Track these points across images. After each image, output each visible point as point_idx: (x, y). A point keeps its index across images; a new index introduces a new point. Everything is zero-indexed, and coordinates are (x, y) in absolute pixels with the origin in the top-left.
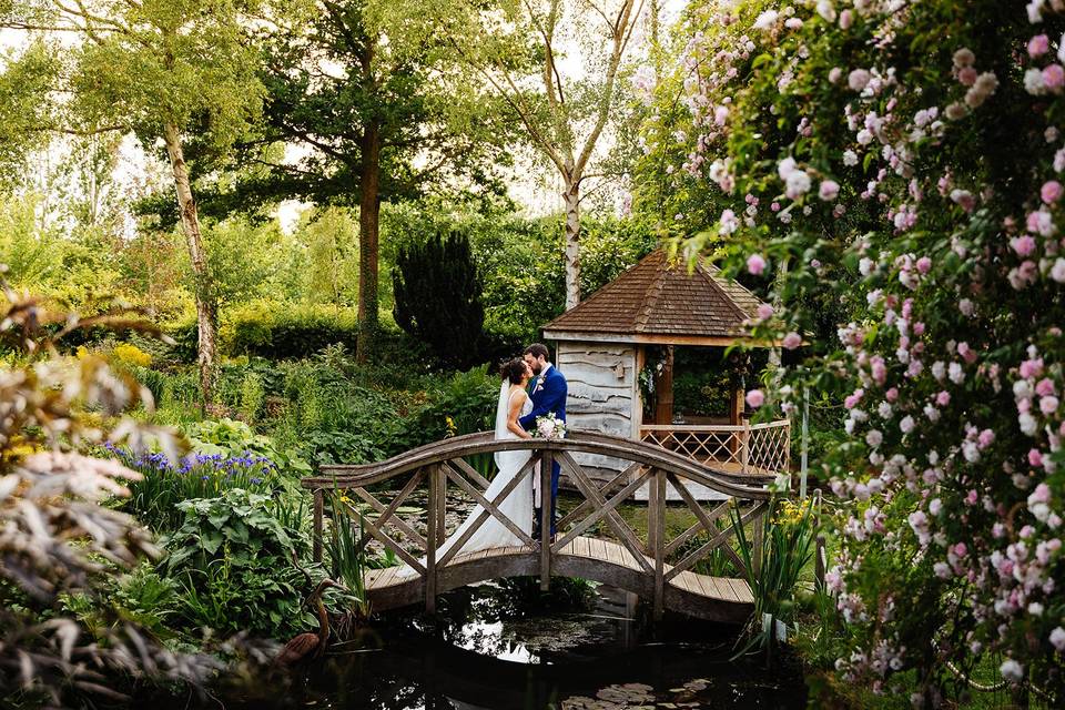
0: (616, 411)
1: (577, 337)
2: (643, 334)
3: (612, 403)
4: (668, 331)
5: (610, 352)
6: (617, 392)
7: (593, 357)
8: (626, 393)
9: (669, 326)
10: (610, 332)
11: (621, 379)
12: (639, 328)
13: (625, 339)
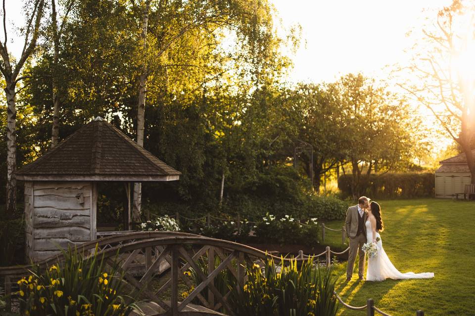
0: (79, 225)
1: (50, 179)
2: (99, 175)
3: (76, 220)
4: (113, 173)
5: (73, 187)
6: (79, 212)
7: (61, 190)
8: (87, 213)
9: (114, 170)
10: (76, 175)
11: (82, 204)
12: (97, 171)
13: (87, 179)
